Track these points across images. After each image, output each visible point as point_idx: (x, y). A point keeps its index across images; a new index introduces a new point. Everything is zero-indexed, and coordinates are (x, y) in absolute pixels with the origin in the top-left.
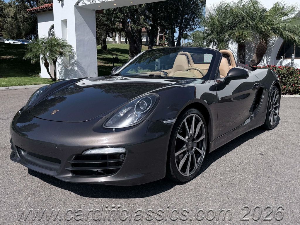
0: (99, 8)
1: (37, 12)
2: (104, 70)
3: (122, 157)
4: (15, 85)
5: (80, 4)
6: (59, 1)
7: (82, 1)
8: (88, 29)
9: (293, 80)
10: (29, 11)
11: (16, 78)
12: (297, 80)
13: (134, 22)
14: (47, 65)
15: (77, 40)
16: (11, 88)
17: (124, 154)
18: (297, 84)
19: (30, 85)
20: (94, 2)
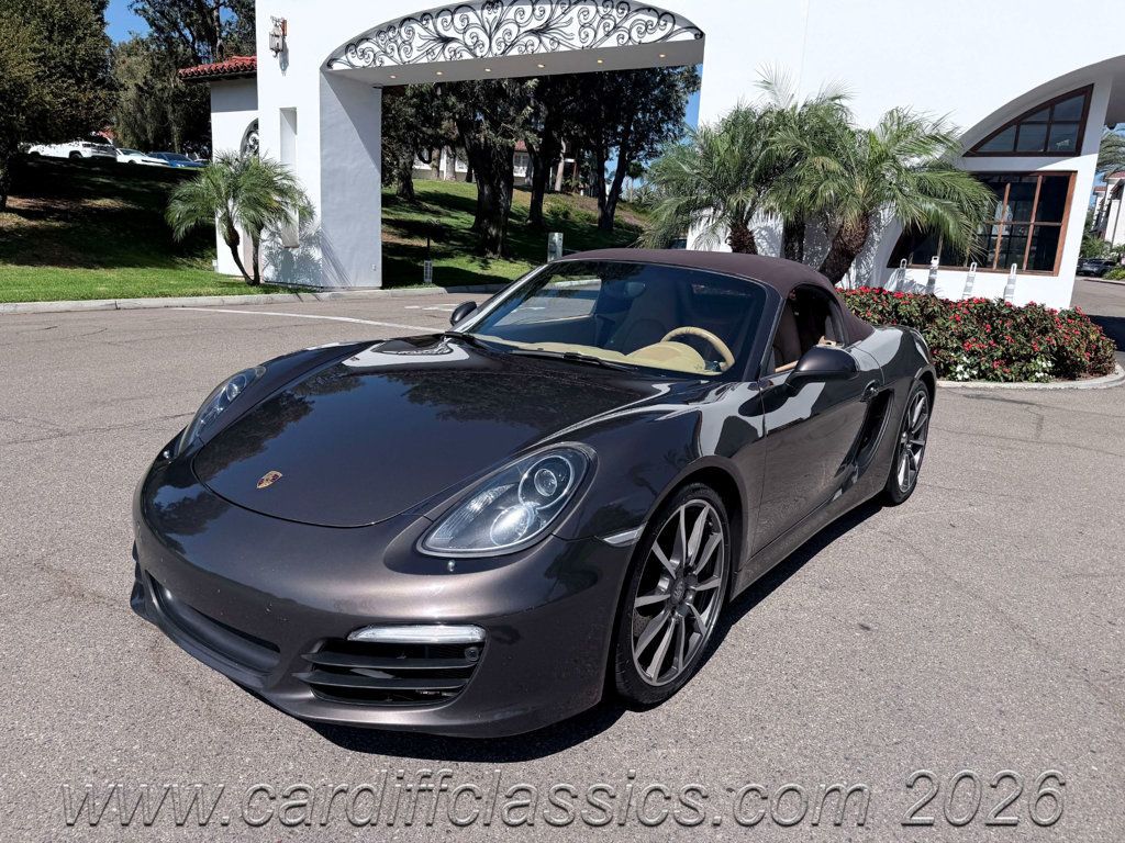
0: (393, 80)
1: (210, 79)
2: (396, 258)
3: (473, 655)
4: (133, 296)
5: (337, 66)
6: (274, 53)
7: (344, 58)
8: (356, 140)
9: (934, 337)
10: (187, 75)
11: (141, 270)
12: (946, 339)
13: (495, 126)
14: (233, 241)
15: (323, 170)
16: (122, 302)
17: (479, 645)
18: (946, 349)
19: (180, 295)
20: (378, 64)
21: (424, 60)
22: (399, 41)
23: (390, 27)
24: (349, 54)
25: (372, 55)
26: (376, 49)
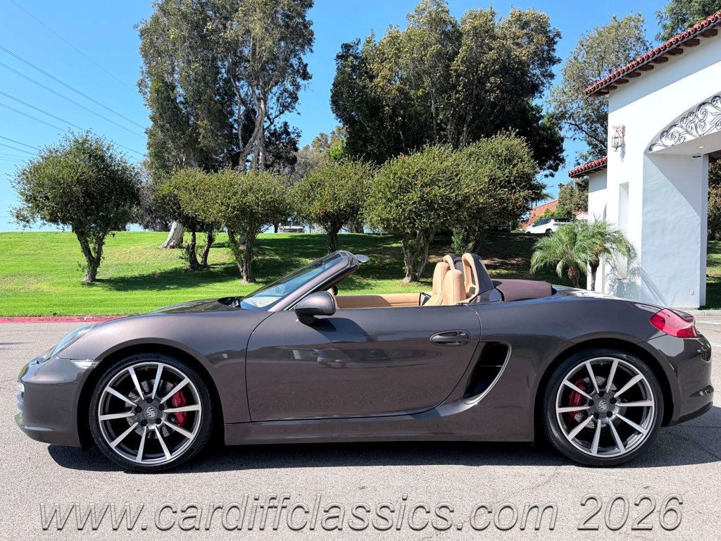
1: (587, 173)
5: (655, 149)
6: (615, 149)
7: (660, 142)
15: (644, 222)
20: (682, 140)
21: (715, 131)
22: (697, 121)
23: (691, 113)
24: (663, 139)
25: (677, 135)
26: (681, 130)
